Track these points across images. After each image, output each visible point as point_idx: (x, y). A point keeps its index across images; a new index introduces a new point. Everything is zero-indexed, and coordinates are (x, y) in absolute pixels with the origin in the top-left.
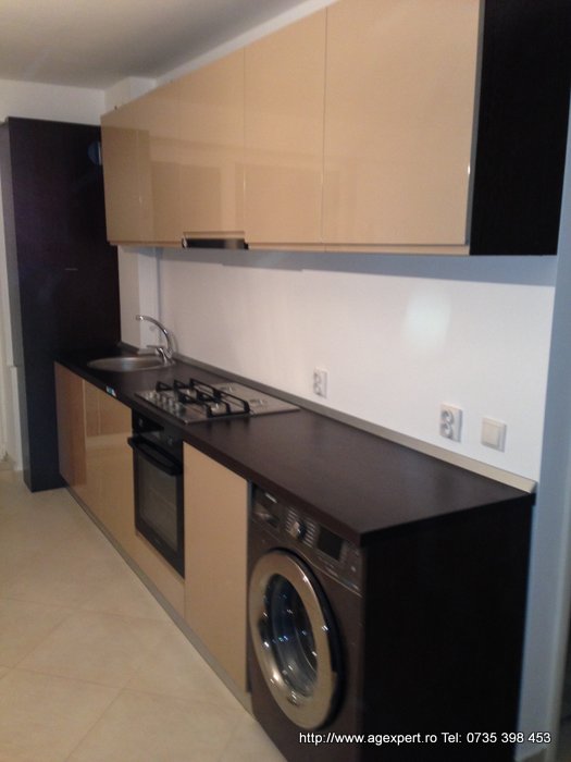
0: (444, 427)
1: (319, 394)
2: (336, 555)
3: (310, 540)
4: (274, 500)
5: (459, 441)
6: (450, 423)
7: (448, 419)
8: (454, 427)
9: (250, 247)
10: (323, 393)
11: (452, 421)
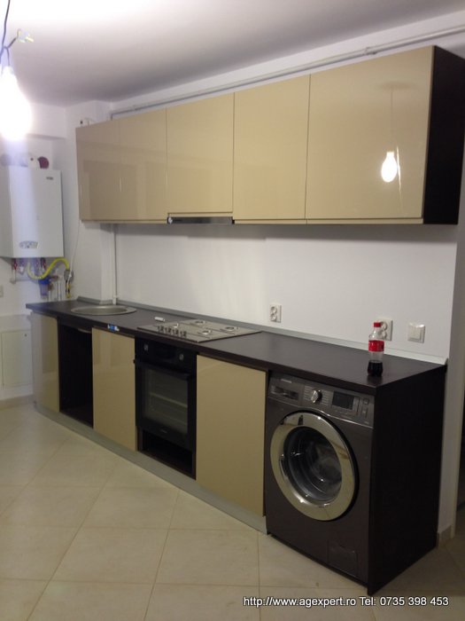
1: (275, 321)
3: (326, 401)
4: (290, 382)
5: (391, 340)
8: (388, 331)
9: (236, 222)
10: (278, 319)
11: (386, 328)
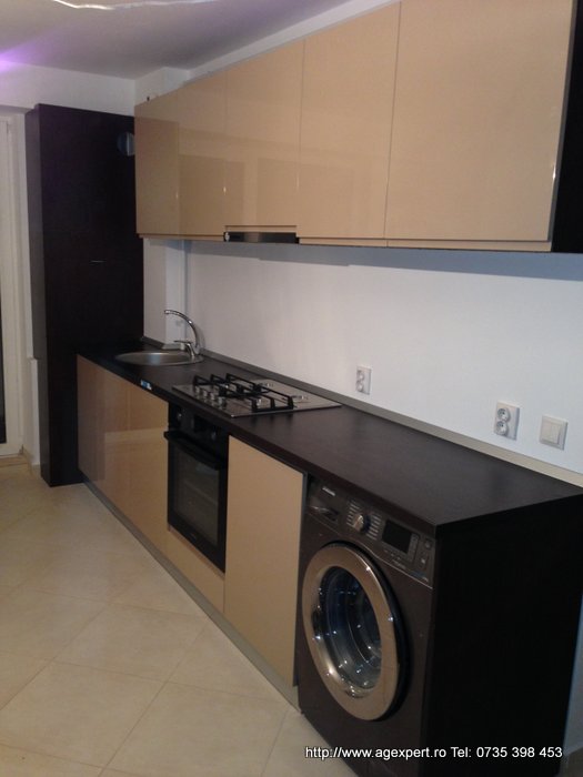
0: (499, 424)
1: (362, 391)
2: (405, 548)
3: (374, 533)
4: (333, 494)
5: (515, 439)
6: (505, 421)
7: (504, 417)
8: (511, 424)
9: (301, 241)
10: (366, 389)
11: (508, 419)
